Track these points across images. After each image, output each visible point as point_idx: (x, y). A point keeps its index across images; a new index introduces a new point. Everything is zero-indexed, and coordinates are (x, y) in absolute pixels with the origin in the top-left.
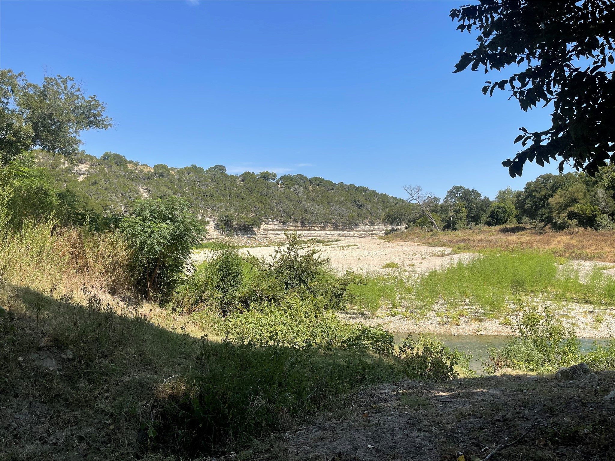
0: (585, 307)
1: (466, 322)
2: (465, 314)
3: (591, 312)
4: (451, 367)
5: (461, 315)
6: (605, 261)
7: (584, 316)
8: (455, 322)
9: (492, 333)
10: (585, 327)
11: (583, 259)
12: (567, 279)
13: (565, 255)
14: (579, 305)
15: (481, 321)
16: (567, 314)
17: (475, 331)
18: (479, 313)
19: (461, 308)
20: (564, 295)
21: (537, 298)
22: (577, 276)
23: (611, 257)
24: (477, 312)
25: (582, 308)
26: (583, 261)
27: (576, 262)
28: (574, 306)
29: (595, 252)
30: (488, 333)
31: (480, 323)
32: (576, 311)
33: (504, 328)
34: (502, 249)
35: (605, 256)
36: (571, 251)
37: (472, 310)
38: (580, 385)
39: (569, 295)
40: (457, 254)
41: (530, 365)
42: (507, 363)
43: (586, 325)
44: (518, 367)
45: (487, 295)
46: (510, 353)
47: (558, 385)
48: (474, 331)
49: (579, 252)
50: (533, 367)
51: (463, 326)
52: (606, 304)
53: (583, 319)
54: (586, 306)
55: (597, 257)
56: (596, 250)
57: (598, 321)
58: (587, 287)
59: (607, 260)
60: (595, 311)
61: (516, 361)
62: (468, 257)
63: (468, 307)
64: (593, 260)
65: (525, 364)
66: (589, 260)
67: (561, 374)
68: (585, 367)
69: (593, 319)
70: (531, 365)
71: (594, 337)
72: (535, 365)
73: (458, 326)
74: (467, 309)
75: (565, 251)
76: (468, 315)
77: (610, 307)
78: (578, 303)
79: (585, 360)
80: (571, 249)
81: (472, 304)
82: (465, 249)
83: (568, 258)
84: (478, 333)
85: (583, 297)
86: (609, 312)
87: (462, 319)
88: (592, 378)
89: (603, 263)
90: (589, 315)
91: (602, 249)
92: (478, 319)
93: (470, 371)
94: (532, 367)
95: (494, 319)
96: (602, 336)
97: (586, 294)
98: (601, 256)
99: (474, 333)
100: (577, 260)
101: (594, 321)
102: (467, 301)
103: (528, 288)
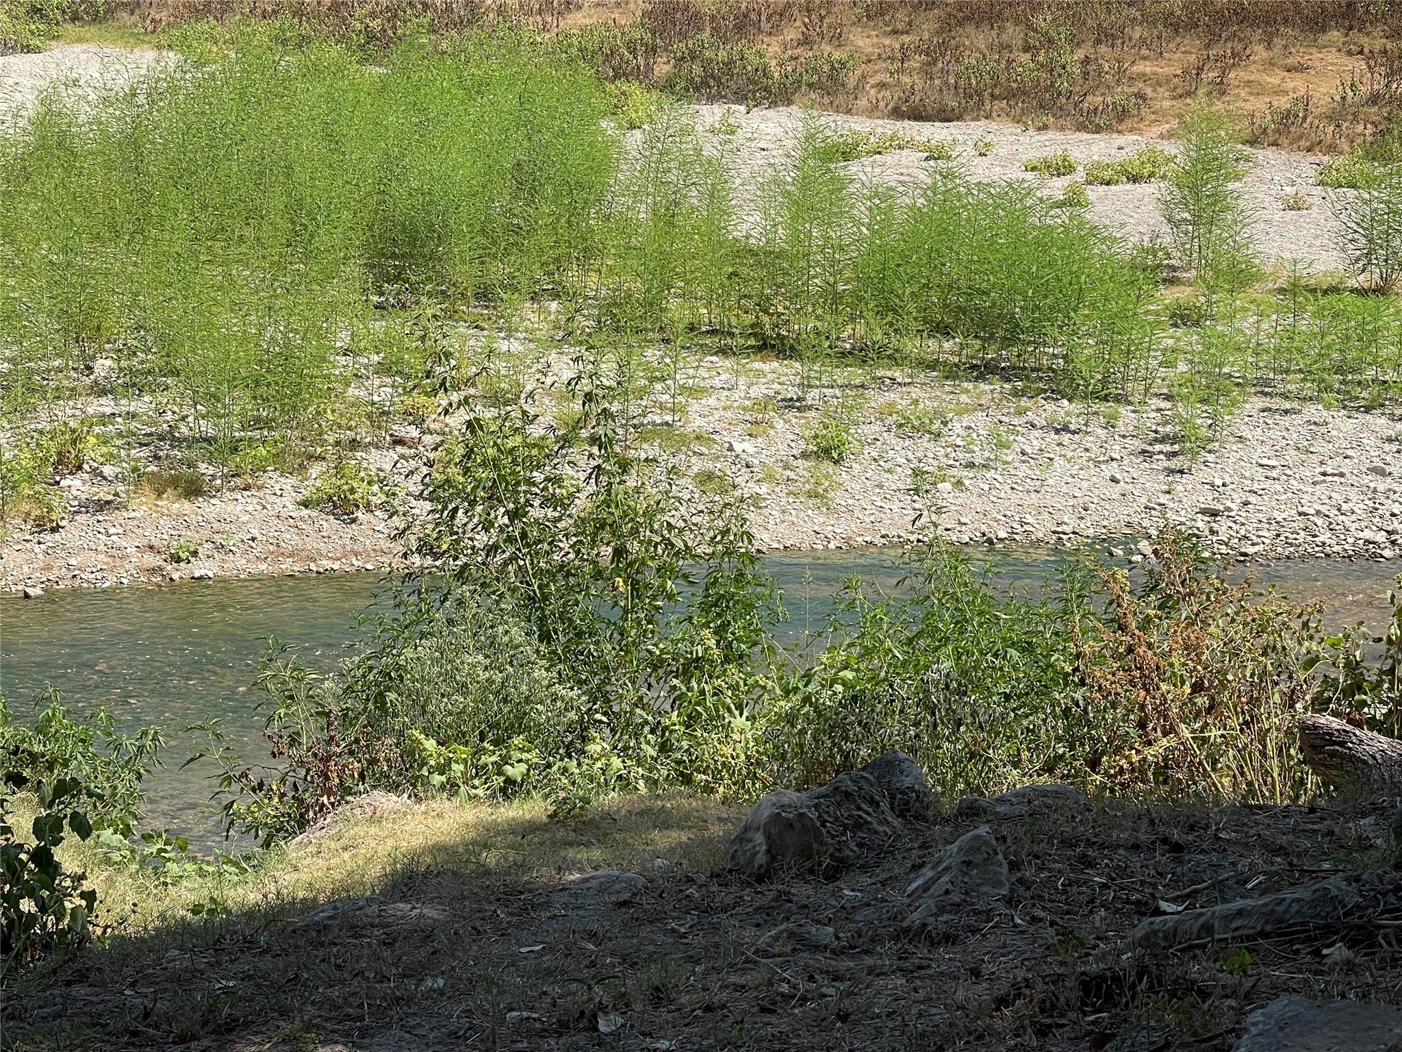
0: (763, 374)
1: (102, 506)
2: (91, 450)
3: (789, 404)
4: (43, 858)
5: (66, 462)
6: (849, 112)
7: (755, 428)
8: (25, 507)
9: (263, 566)
10: (764, 489)
11: (740, 98)
12: (667, 218)
13: (649, 68)
14: (728, 363)
15: (193, 490)
16: (669, 418)
17: (157, 561)
18: (176, 442)
19: (67, 412)
20: (652, 305)
21: (510, 333)
22: (717, 196)
23: (882, 86)
24: (170, 437)
25: (742, 381)
26: (743, 108)
27: (710, 114)
28: (703, 372)
29: (805, 53)
30: (239, 565)
31: (186, 506)
32: (712, 401)
33: (329, 524)
34: (306, 29)
35: (851, 82)
36: (680, 47)
37: (134, 425)
38: (915, 918)
39: (676, 309)
40: (27, 49)
41: (505, 760)
42: (373, 762)
43: (770, 478)
44: (437, 779)
45: (229, 322)
46: (391, 696)
47: (801, 940)
48: (152, 560)
49: (722, 55)
50: (523, 767)
51: (75, 532)
52: (861, 354)
53: (749, 446)
54: (766, 367)
55: (810, 85)
56: (806, 41)
57: (827, 451)
58: (766, 258)
59: (863, 103)
60: (812, 396)
61: (430, 744)
62: (94, 71)
63: (106, 405)
64: (790, 102)
65: (479, 751)
66: (773, 105)
67: (768, 836)
68: (908, 782)
69: (802, 445)
70: (516, 755)
71: (805, 546)
72: (533, 757)
73: (48, 537)
74: (105, 419)
75: (652, 50)
76: (110, 458)
77: (880, 373)
78: (723, 352)
79: (806, 700)
80: (684, 36)
81: (135, 384)
82: (75, 18)
83: (668, 86)
84: (177, 573)
85: (749, 319)
86: (878, 399)
87: (76, 485)
88: (977, 858)
89: (840, 118)
90: (780, 425)
91: (838, 39)
92: (174, 482)
93: (147, 838)
94: (515, 771)
95: (274, 480)
96: (847, 540)
97: (764, 306)
98: (830, 77)
99: (153, 571)
100: (711, 100)
101: (805, 455)
102: (103, 366)
103: (464, 273)
